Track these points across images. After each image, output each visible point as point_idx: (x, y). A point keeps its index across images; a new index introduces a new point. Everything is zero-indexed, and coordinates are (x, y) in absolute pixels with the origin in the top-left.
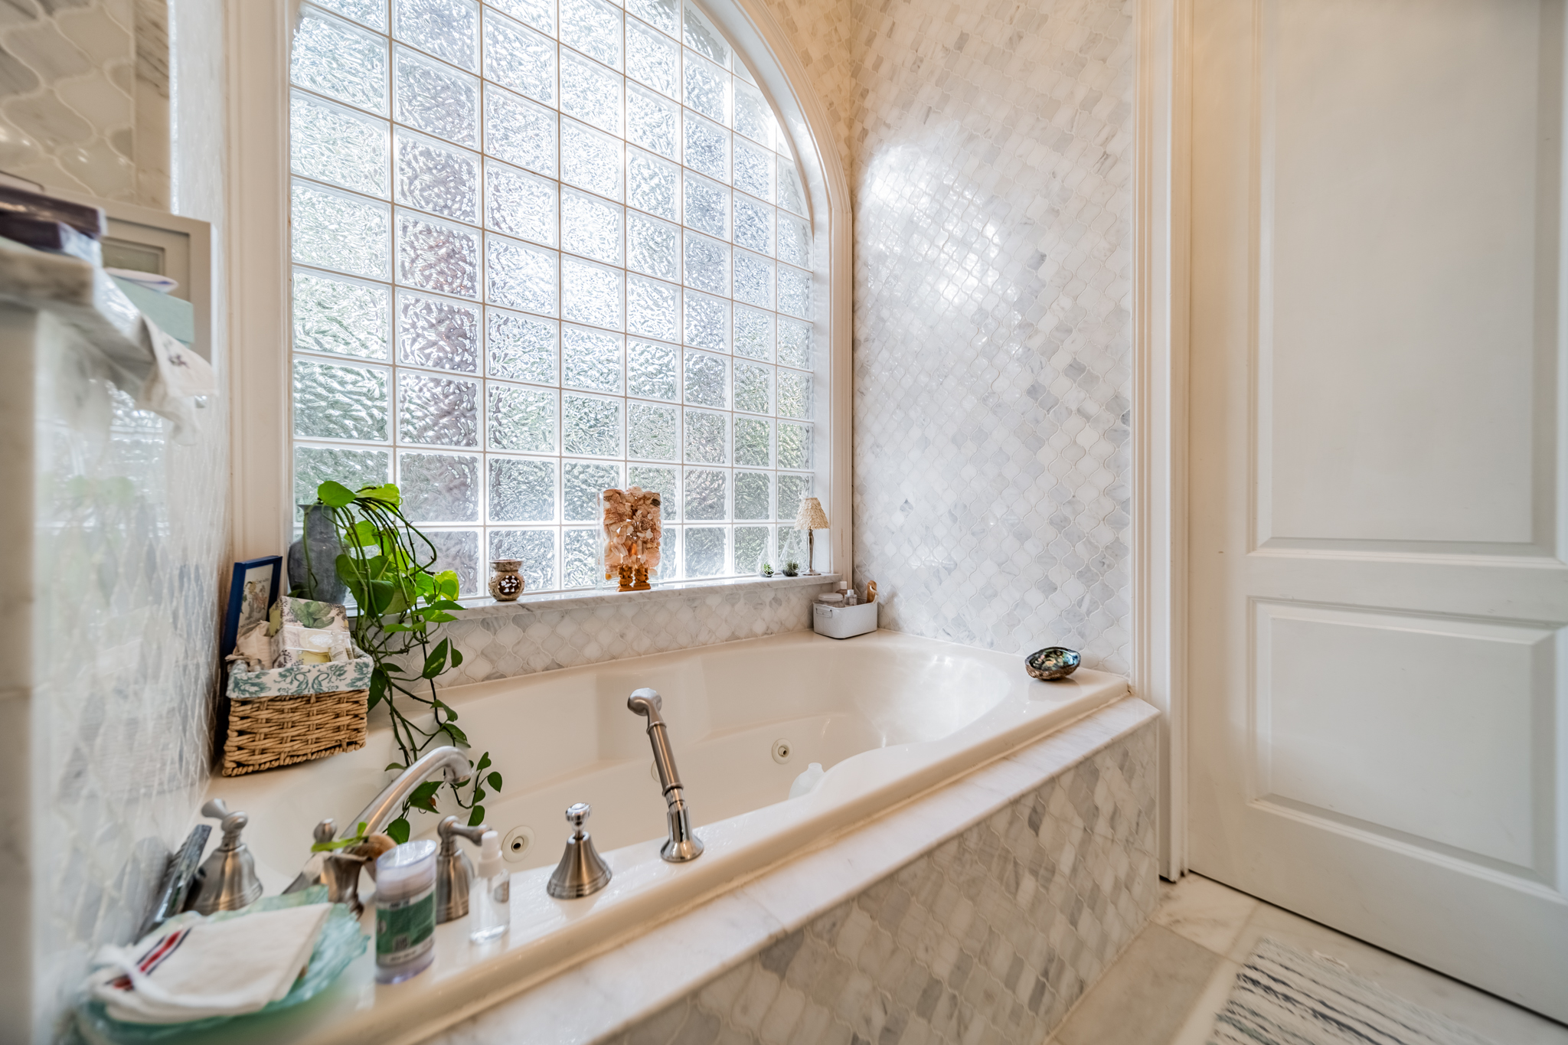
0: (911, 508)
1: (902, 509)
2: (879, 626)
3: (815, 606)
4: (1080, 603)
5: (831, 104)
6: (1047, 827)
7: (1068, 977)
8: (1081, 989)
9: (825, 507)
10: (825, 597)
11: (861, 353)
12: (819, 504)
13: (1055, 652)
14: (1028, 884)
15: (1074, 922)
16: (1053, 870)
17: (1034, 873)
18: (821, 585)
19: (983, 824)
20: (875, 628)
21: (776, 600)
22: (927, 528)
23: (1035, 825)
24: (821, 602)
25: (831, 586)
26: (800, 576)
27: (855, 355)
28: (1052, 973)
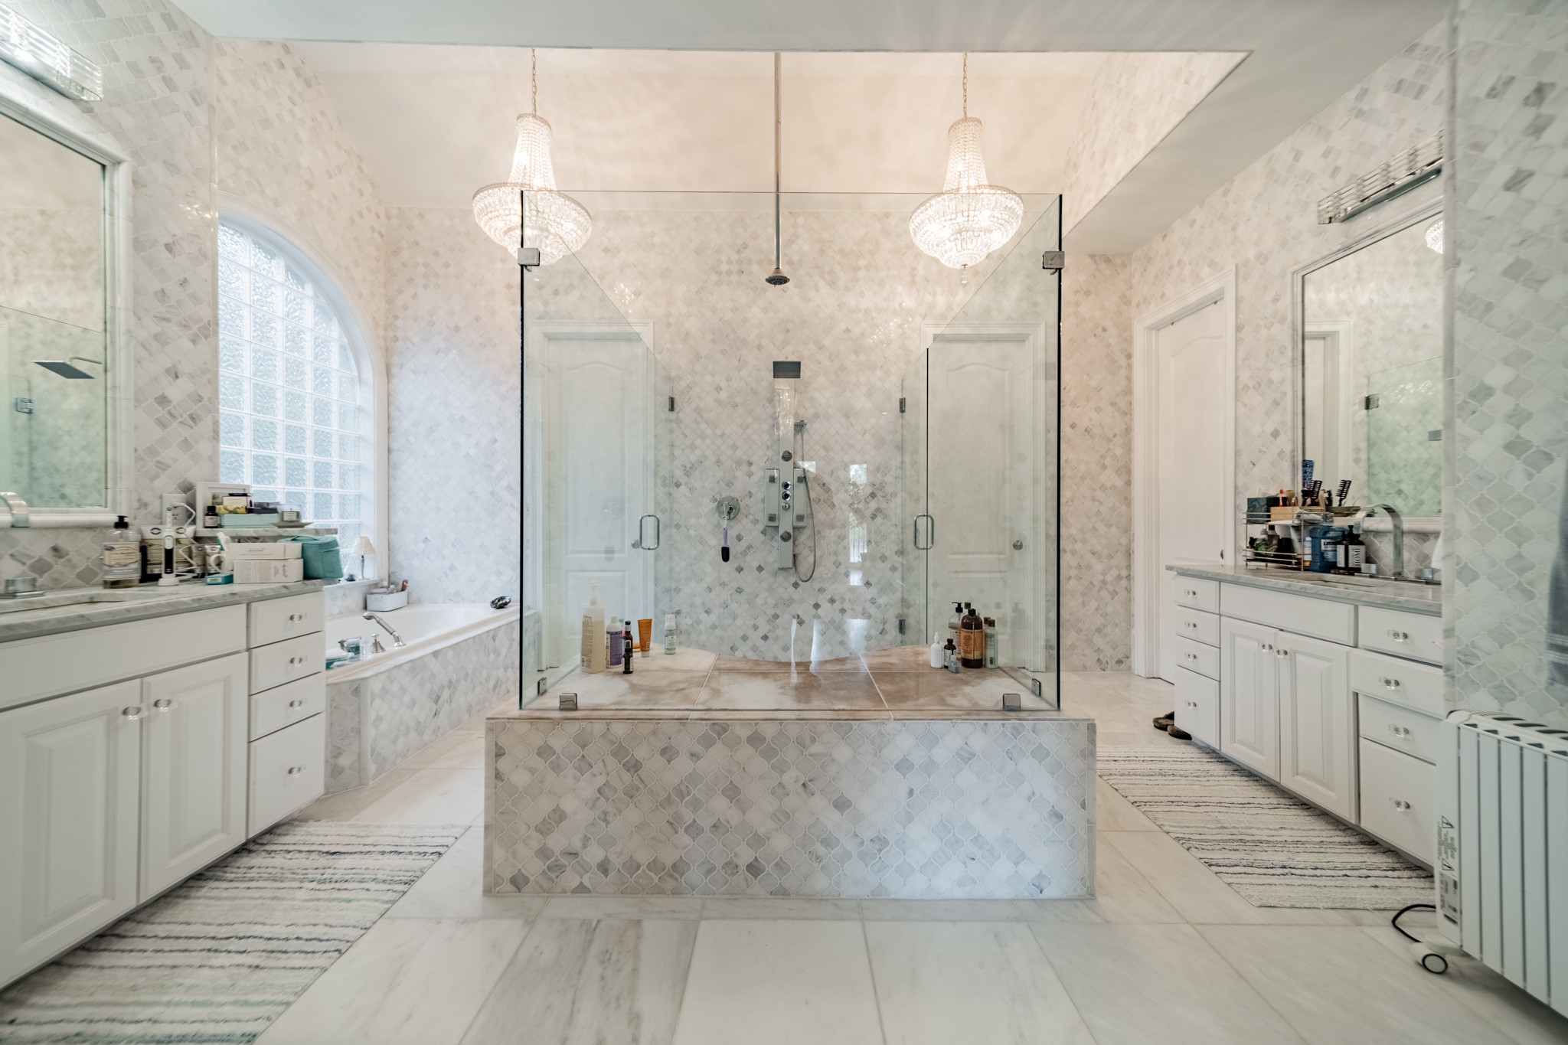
0: (429, 541)
1: (424, 542)
2: (408, 603)
3: (368, 596)
4: (511, 579)
5: (374, 318)
6: (497, 640)
7: (504, 687)
8: (508, 692)
9: (372, 542)
10: (375, 591)
11: (395, 456)
12: (369, 540)
13: (502, 598)
14: (492, 656)
15: (506, 671)
16: (499, 654)
17: (494, 653)
18: (370, 585)
19: (479, 636)
20: (406, 604)
21: (345, 595)
22: (439, 551)
23: (494, 640)
24: (372, 594)
25: (376, 585)
26: (357, 581)
27: (390, 457)
28: (499, 683)
